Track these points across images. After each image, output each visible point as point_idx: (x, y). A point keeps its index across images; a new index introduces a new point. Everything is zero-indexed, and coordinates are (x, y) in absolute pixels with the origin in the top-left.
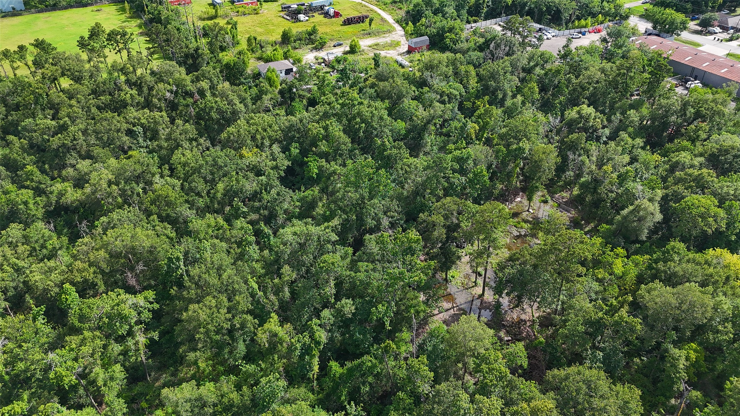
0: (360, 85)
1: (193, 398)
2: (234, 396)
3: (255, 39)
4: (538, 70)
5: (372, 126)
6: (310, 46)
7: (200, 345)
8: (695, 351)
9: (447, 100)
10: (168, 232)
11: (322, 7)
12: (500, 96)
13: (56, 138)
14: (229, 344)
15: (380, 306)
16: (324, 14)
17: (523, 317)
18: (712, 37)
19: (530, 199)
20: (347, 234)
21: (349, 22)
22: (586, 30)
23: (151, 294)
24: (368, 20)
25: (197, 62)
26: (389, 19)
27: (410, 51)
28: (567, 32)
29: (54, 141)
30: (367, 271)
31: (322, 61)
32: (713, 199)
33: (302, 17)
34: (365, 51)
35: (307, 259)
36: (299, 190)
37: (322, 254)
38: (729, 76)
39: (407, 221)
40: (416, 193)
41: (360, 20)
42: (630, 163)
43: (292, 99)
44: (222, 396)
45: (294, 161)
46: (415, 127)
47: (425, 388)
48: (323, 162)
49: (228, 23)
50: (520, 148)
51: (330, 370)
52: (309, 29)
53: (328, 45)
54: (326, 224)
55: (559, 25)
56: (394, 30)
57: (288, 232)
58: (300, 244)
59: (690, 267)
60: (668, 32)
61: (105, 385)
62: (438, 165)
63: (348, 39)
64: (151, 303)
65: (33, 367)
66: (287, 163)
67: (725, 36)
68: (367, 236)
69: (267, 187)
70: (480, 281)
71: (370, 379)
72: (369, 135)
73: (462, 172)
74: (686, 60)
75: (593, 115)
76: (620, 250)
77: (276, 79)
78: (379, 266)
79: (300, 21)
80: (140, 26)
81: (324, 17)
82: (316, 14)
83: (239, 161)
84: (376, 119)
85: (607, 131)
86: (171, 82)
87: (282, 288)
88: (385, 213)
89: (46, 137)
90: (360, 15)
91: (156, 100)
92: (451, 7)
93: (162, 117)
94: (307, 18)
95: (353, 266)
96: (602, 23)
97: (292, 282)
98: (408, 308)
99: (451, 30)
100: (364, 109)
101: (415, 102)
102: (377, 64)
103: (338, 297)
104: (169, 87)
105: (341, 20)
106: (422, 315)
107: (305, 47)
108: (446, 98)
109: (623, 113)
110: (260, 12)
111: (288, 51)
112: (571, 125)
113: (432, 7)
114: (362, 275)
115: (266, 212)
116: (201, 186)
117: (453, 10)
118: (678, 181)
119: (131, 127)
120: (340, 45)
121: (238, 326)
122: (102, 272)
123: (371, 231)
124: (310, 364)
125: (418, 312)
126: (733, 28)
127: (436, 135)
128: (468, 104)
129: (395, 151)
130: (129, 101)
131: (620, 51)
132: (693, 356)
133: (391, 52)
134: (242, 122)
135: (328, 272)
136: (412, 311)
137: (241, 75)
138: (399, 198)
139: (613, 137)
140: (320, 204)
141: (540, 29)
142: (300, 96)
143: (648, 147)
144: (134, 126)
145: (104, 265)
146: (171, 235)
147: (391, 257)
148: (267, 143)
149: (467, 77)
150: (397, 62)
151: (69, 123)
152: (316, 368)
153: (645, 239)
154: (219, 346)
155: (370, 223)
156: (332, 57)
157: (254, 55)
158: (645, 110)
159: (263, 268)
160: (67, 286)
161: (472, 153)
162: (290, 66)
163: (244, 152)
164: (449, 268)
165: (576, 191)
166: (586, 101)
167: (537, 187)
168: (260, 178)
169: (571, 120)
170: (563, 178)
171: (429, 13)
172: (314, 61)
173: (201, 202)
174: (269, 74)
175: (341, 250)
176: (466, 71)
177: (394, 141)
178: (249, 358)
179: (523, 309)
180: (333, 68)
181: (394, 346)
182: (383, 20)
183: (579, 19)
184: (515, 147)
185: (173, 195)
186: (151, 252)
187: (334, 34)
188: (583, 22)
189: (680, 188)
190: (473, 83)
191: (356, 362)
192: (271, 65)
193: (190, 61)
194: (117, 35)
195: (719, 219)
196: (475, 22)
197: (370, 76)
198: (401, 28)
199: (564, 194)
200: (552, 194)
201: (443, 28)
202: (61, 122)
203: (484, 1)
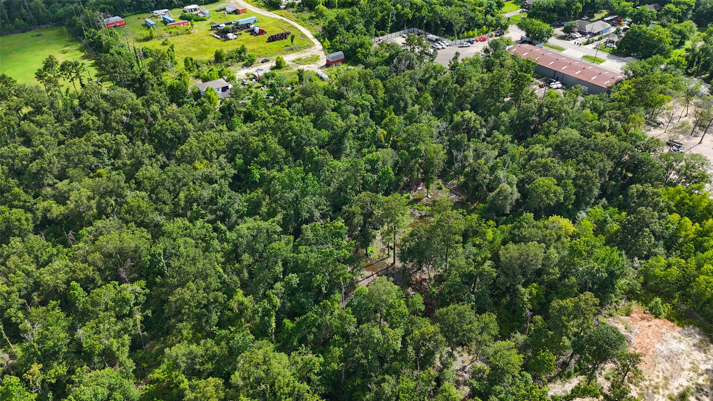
0: (288, 100)
1: (187, 353)
2: (216, 349)
3: (192, 60)
4: (432, 81)
5: (301, 137)
6: (241, 63)
7: (185, 318)
8: (536, 288)
9: (360, 110)
10: (145, 234)
11: (247, 26)
12: (402, 104)
13: (34, 163)
14: (206, 315)
15: (318, 276)
16: (250, 31)
17: (424, 277)
18: (573, 41)
19: (428, 188)
20: (288, 225)
21: (272, 39)
22: (474, 39)
23: (143, 283)
24: (289, 37)
25: (144, 85)
26: (309, 34)
27: (328, 64)
28: (458, 41)
29: (32, 166)
30: (306, 252)
31: (253, 77)
32: (553, 179)
33: (230, 35)
34: (290, 66)
35: (260, 247)
36: (245, 192)
37: (270, 243)
38: (581, 77)
39: (334, 212)
40: (340, 189)
41: (283, 36)
42: (499, 155)
43: (232, 115)
44: (207, 350)
45: (240, 170)
46: (336, 134)
47: (352, 329)
48: (264, 170)
49: (164, 44)
50: (418, 149)
51: (285, 325)
52: (239, 47)
53: (256, 61)
54: (272, 219)
55: (453, 35)
56: (313, 44)
57: (243, 227)
58: (253, 236)
59: (533, 231)
60: (538, 40)
61: (118, 350)
62: (354, 166)
63: (273, 55)
64: (143, 289)
65: (60, 343)
66: (233, 171)
67: (584, 40)
68: (304, 226)
69: (221, 193)
70: (391, 253)
71: (314, 329)
72: (299, 144)
73: (374, 171)
74: (550, 65)
75: (473, 118)
76: (491, 222)
77: (215, 97)
78: (315, 248)
79: (229, 39)
80: (81, 50)
81: (251, 35)
82: (243, 32)
83: (195, 173)
84: (304, 131)
85: (484, 131)
86: (126, 107)
87: (242, 270)
88: (316, 207)
89: (25, 162)
90: (282, 32)
91: (115, 124)
92: (361, 24)
93: (123, 139)
94: (235, 36)
95: (295, 249)
96: (486, 33)
97: (250, 265)
98: (338, 278)
99: (362, 45)
100: (294, 124)
101: (335, 114)
102: (301, 79)
103: (285, 273)
104: (124, 112)
105: (266, 37)
106: (348, 281)
107: (236, 64)
108: (360, 109)
109: (497, 115)
110: (192, 31)
111: (222, 70)
112: (456, 128)
113: (344, 24)
114: (303, 255)
115: (221, 213)
116: (166, 196)
117: (362, 27)
118: (533, 168)
119: (97, 149)
120: (268, 61)
121: (212, 300)
122: (99, 270)
123: (307, 222)
124: (269, 322)
125: (345, 279)
126: (590, 33)
127: (354, 139)
128: (378, 113)
129: (321, 157)
130: (91, 126)
131: (498, 61)
132: (534, 292)
133: (312, 66)
134: (192, 140)
135: (276, 256)
136: (341, 278)
137: (185, 96)
138: (327, 195)
139: (489, 135)
140: (264, 203)
141: (437, 40)
142: (237, 112)
143: (516, 141)
144: (99, 148)
145: (100, 264)
146: (148, 237)
147: (323, 240)
148: (215, 155)
149: (376, 89)
150: (317, 75)
151: (44, 149)
152: (274, 325)
153: (508, 212)
154: (199, 317)
155: (306, 215)
156: (261, 74)
157: (192, 74)
158: (514, 111)
159: (222, 257)
160: (73, 283)
161: (380, 156)
162: (226, 84)
163: (197, 164)
164: (367, 245)
165: (462, 179)
166: (469, 106)
167: (432, 178)
168: (214, 186)
169: (457, 123)
170: (453, 169)
171: (341, 29)
172: (246, 77)
173: (167, 209)
174: (209, 93)
175: (285, 238)
176: (375, 84)
177: (320, 148)
178: (220, 325)
179: (423, 271)
180: (263, 83)
181: (329, 303)
182: (303, 36)
183: (468, 30)
184: (414, 148)
185: (144, 205)
186: (135, 251)
187: (260, 50)
188: (471, 33)
189: (532, 173)
190: (381, 93)
191: (303, 317)
192: (209, 84)
193: (137, 85)
194: (69, 65)
195: (558, 194)
196: (382, 35)
197: (296, 91)
198: (319, 43)
199: (455, 182)
200: (445, 182)
201: (356, 44)
202: (37, 149)
203: (389, 17)
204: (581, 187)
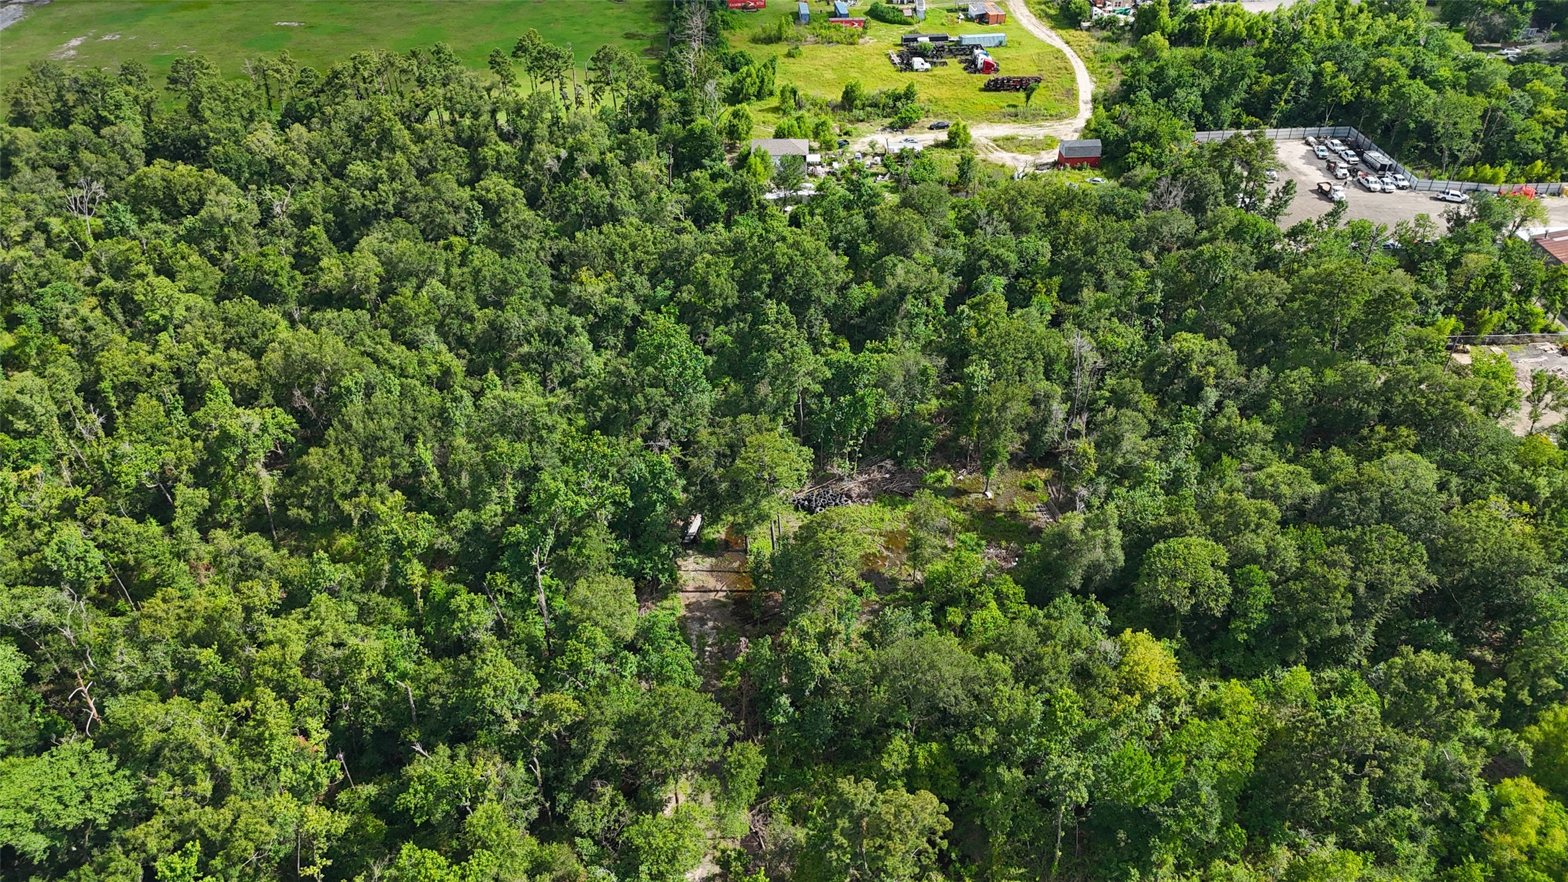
6: (889, 121)
11: (972, 49)
16: (968, 62)
21: (999, 85)
26: (1086, 91)
27: (1059, 162)
28: (1441, 184)
33: (920, 62)
34: (976, 147)
41: (1021, 85)
49: (789, 55)
52: (902, 88)
53: (920, 124)
56: (1075, 115)
64: (285, 432)
79: (909, 69)
81: (963, 69)
82: (951, 61)
85: (1212, 394)
91: (530, 168)
94: (928, 66)
99: (1149, 136)
105: (988, 79)
107: (879, 120)
120: (943, 127)
133: (1023, 157)
141: (1383, 167)
163: (583, 273)
182: (1071, 92)
187: (953, 104)
188: (1488, 170)
192: (770, 144)
196: (1252, 126)
198: (1088, 115)
201: (1136, 130)
203: (1285, 88)
204: (1292, 598)
